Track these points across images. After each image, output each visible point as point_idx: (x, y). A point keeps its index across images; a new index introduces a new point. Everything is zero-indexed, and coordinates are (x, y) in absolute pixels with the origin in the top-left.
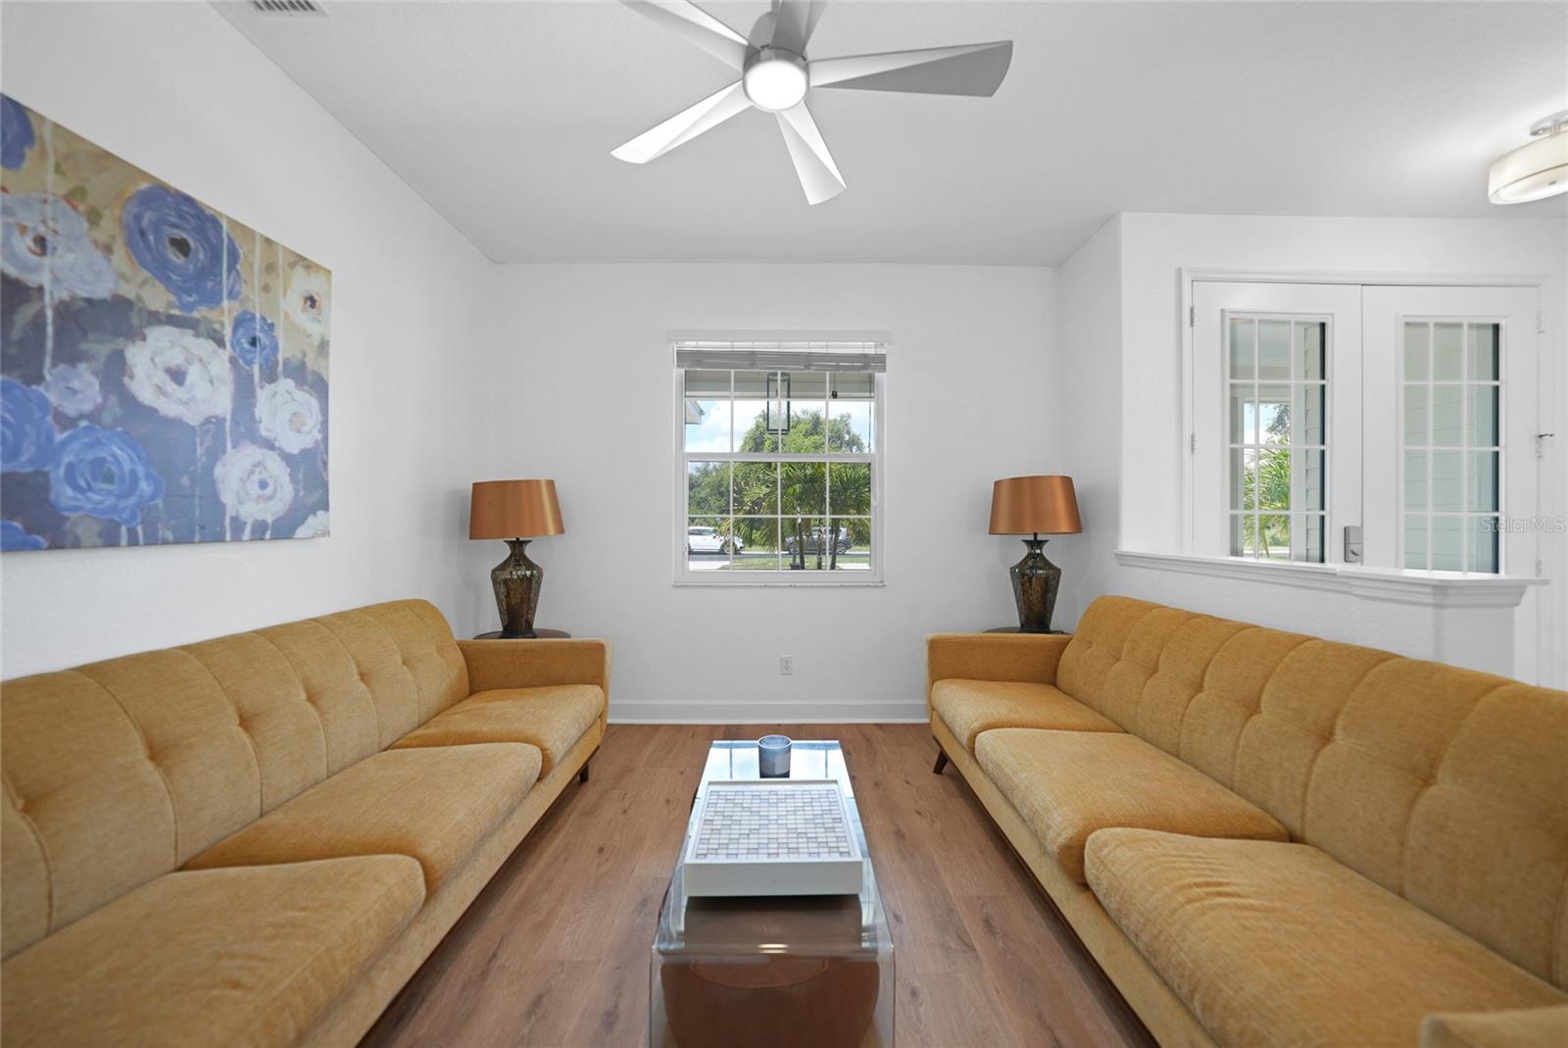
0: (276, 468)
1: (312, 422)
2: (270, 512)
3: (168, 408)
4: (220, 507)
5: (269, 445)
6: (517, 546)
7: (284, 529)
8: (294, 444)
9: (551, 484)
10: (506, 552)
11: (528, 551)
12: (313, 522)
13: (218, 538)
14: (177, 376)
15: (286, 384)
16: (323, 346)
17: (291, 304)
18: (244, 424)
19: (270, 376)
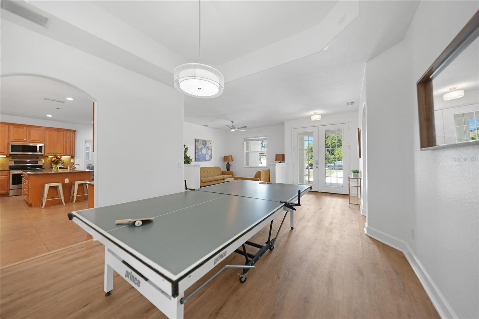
0: (209, 156)
1: (211, 152)
2: (208, 159)
3: (203, 153)
4: (206, 159)
5: (208, 154)
6: (228, 162)
7: (209, 160)
8: (210, 154)
9: (231, 156)
10: (227, 163)
11: (229, 163)
12: (211, 160)
13: (206, 161)
14: (204, 151)
15: (209, 150)
16: (211, 146)
17: (209, 144)
18: (207, 154)
19: (208, 150)
